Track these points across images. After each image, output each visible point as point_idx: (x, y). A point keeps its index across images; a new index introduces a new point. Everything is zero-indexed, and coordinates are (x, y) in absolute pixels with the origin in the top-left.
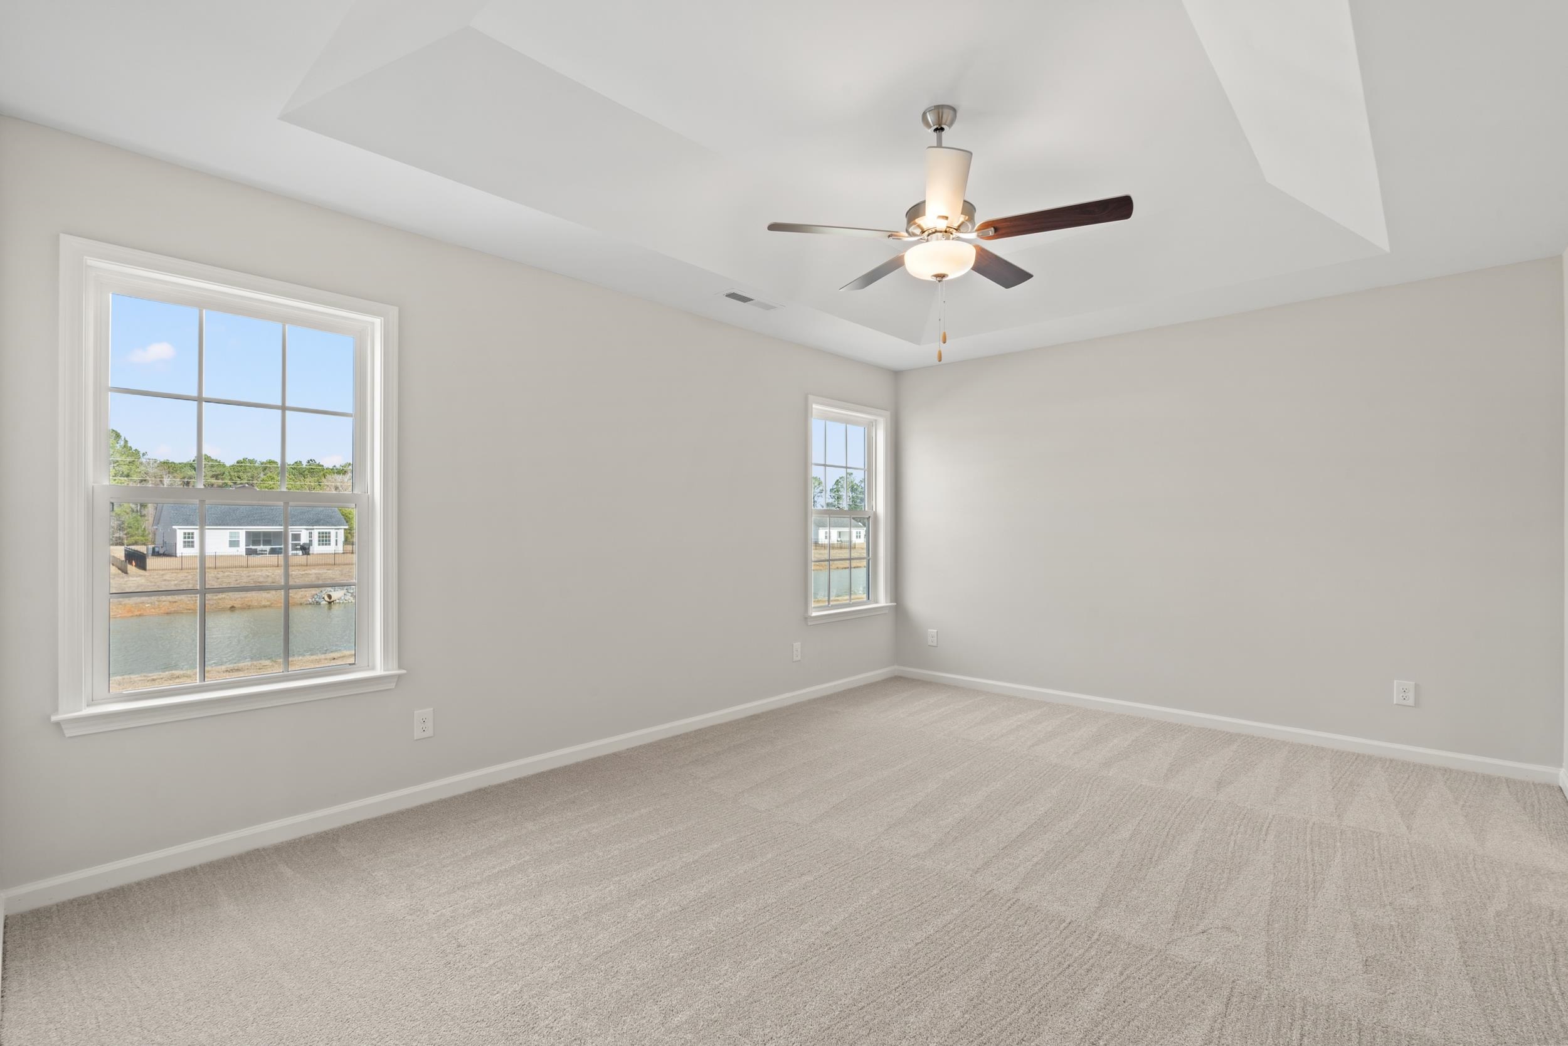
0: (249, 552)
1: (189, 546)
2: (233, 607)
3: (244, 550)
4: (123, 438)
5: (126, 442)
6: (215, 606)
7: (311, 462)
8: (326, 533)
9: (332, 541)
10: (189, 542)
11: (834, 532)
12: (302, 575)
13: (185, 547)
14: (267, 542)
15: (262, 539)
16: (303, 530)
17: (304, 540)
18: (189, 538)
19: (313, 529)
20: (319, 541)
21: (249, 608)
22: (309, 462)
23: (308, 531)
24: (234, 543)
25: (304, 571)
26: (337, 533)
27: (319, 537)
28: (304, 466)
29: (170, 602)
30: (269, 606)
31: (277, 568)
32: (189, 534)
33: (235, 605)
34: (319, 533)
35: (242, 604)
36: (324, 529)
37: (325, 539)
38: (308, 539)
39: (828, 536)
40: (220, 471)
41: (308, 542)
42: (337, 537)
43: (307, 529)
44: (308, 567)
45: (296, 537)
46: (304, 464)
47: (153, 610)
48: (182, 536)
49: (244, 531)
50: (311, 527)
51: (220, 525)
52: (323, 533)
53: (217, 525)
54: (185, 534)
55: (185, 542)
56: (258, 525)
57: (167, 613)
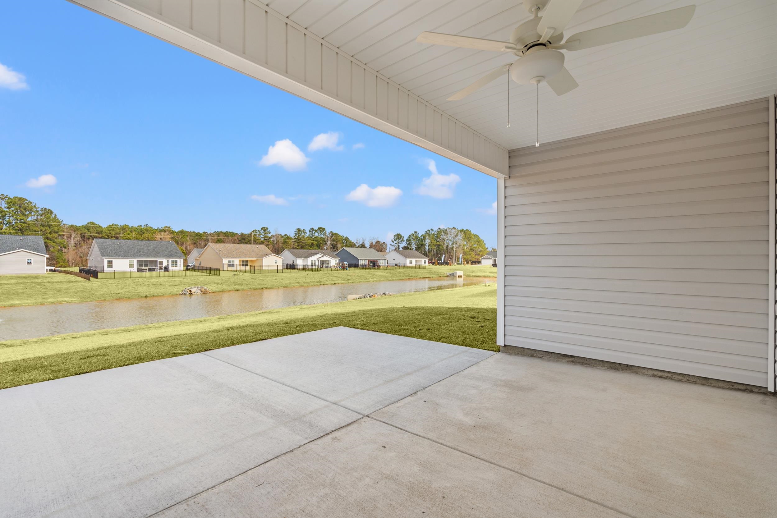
0: (139, 270)
1: (110, 267)
2: (146, 296)
3: (136, 269)
4: (54, 213)
5: (56, 215)
6: (137, 295)
7: (146, 226)
8: (175, 261)
9: (178, 265)
10: (110, 265)
11: (414, 261)
12: (173, 281)
13: (108, 267)
14: (146, 265)
15: (144, 264)
16: (164, 259)
17: (165, 264)
18: (110, 263)
19: (169, 259)
20: (172, 265)
21: (154, 297)
22: (145, 226)
23: (167, 260)
24: (131, 266)
25: (173, 279)
26: (180, 261)
27: (172, 263)
28: (143, 227)
29: (116, 294)
30: (163, 296)
31: (159, 278)
32: (110, 261)
33: (147, 295)
34: (172, 261)
35: (150, 295)
36: (174, 259)
37: (175, 264)
38: (167, 264)
39: (411, 263)
40: (100, 230)
41: (166, 265)
42: (180, 263)
43: (166, 259)
44: (173, 277)
45: (161, 263)
46: (143, 226)
47: (109, 298)
48: (107, 262)
49: (136, 260)
50: (169, 258)
51: (125, 257)
52: (174, 261)
53: (123, 257)
54: (108, 261)
55: (108, 265)
56: (143, 257)
57: (117, 299)
